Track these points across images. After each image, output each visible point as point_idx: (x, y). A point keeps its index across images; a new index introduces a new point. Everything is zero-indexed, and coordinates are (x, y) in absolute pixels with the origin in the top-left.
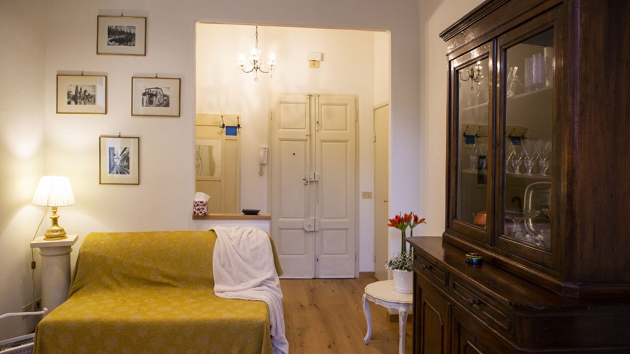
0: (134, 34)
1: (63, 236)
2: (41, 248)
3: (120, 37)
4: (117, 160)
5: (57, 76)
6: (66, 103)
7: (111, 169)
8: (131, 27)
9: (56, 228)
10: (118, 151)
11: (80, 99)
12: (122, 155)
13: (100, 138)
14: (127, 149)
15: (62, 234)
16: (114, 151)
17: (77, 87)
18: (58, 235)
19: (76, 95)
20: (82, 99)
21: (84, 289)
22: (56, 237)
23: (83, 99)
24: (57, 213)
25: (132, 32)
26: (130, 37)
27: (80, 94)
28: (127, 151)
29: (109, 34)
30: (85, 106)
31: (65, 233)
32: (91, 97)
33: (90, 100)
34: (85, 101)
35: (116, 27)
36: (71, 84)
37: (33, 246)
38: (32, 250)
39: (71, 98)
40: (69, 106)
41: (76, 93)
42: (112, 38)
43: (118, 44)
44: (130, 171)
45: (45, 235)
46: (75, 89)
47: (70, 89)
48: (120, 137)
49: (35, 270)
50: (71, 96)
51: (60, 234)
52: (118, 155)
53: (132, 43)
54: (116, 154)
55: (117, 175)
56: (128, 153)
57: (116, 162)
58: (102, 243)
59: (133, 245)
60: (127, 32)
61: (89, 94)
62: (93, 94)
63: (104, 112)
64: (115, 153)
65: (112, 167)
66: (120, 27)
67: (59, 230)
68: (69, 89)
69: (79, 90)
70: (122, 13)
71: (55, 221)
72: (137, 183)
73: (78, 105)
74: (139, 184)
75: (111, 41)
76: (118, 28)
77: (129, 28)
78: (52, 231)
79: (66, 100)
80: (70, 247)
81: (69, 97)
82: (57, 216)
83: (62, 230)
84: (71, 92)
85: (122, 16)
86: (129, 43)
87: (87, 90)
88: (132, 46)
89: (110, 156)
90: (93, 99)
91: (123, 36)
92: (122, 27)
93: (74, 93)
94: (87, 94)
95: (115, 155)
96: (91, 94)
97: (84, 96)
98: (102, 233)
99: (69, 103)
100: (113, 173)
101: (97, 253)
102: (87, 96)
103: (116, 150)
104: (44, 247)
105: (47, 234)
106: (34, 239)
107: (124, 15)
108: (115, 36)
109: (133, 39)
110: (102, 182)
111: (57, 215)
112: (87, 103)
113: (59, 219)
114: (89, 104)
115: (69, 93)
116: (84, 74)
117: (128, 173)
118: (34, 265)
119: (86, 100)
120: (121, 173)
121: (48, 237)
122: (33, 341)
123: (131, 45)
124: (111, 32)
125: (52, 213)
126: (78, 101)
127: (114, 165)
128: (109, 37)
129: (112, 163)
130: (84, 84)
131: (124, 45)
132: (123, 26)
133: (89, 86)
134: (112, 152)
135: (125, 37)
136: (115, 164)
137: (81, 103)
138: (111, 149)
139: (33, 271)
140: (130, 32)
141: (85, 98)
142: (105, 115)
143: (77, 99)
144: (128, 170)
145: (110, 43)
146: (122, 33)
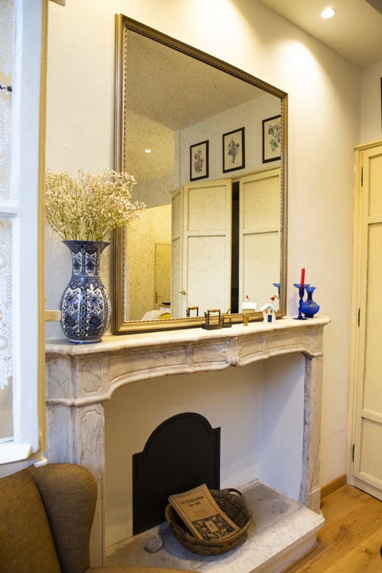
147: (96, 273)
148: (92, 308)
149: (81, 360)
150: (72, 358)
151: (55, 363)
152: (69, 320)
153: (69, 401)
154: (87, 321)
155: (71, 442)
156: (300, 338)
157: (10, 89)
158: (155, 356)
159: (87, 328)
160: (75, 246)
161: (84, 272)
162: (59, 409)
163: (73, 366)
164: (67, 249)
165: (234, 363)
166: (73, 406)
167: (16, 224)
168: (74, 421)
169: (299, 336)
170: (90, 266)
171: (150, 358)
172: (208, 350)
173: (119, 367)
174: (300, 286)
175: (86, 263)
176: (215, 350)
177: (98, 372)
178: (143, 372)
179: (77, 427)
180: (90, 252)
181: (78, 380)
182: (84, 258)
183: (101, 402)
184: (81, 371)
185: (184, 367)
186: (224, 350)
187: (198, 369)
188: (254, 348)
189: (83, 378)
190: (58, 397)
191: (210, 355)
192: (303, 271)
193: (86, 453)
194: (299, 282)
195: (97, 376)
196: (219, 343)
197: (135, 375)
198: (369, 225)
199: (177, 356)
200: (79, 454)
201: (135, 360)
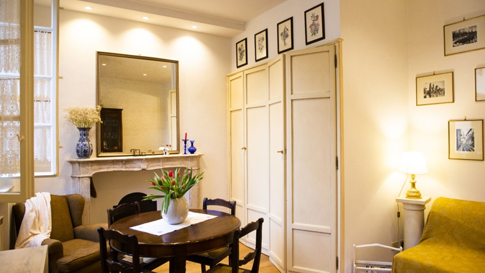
0: (476, 32)
1: (419, 197)
2: (404, 203)
3: (463, 38)
4: (463, 139)
5: (416, 78)
6: (423, 97)
7: (458, 147)
8: (472, 27)
9: (413, 190)
10: (465, 132)
11: (433, 93)
12: (468, 135)
13: (449, 122)
14: (472, 130)
15: (418, 195)
16: (460, 132)
17: (430, 85)
18: (415, 195)
19: (430, 91)
20: (434, 93)
21: (430, 239)
22: (414, 196)
23: (436, 92)
24: (415, 179)
25: (474, 31)
26: (472, 35)
27: (433, 89)
28: (472, 131)
29: (453, 38)
30: (437, 98)
31: (420, 195)
32: (441, 91)
33: (440, 93)
34: (436, 94)
35: (459, 30)
36: (426, 82)
37: (398, 201)
38: (398, 204)
39: (427, 93)
40: (425, 99)
41: (430, 89)
42: (456, 40)
43: (462, 44)
44: (475, 148)
45: (407, 194)
46: (429, 86)
47: (426, 86)
48: (465, 120)
49: (400, 218)
50: (426, 92)
51: (417, 195)
52: (464, 136)
53: (474, 40)
54: (463, 135)
55: (464, 152)
56: (473, 133)
57: (463, 141)
58: (448, 206)
59: (474, 212)
60: (469, 32)
61: (440, 88)
62: (443, 87)
63: (452, 101)
64: (462, 133)
65: (459, 145)
66: (462, 30)
67: (416, 192)
68: (424, 87)
69: (432, 86)
70: (464, 18)
71: (413, 185)
72: (482, 159)
73: (432, 98)
74: (483, 160)
75: (456, 43)
76: (461, 31)
77: (471, 28)
78: (411, 192)
79: (423, 95)
80: (423, 206)
81: (425, 93)
82: (415, 182)
83: (418, 192)
84: (426, 89)
85: (464, 20)
86: (471, 41)
87: (438, 85)
88: (475, 43)
89: (457, 136)
90: (443, 92)
91: (466, 36)
92: (464, 29)
93: (428, 89)
94: (438, 88)
95: (461, 135)
96: (441, 88)
97: (435, 90)
98: (448, 199)
99: (425, 97)
100: (460, 150)
101: (443, 214)
102: (438, 90)
103: (462, 131)
104: (406, 203)
105: (408, 194)
106: (399, 196)
107: (465, 19)
108: (459, 38)
109: (475, 37)
110: (450, 158)
111: (415, 180)
112: (439, 95)
113: (416, 184)
114: (440, 96)
115: (425, 90)
116: (435, 73)
117: (474, 151)
118: (399, 214)
119: (438, 93)
120: (467, 150)
121: (409, 196)
122: (391, 268)
123: (473, 42)
124: (455, 36)
125: (411, 179)
126: (432, 94)
127: (461, 144)
128: (453, 40)
129: (459, 142)
130: (435, 81)
131: (467, 44)
132: (466, 28)
133: (440, 82)
134: (459, 133)
135: (467, 37)
136: (462, 142)
137: (434, 96)
138: (458, 131)
139: (398, 219)
140: (472, 31)
141: (437, 91)
142: (453, 103)
143: (430, 94)
144: (473, 148)
145: (455, 45)
146: (465, 33)
147: (87, 137)
148: (84, 148)
149: (82, 163)
150: (79, 162)
151: (75, 165)
152: (78, 151)
153: (78, 176)
154: (83, 151)
155: (79, 189)
156: (182, 162)
157: (50, 101)
158: (110, 164)
159: (83, 154)
160: (80, 129)
161: (82, 137)
162: (76, 179)
163: (79, 166)
164: (78, 130)
165: (144, 169)
166: (79, 178)
167: (52, 128)
168: (80, 182)
169: (182, 161)
170: (85, 135)
171: (107, 165)
172: (132, 163)
173: (95, 167)
174: (185, 140)
175: (83, 134)
176: (136, 164)
177: (88, 168)
178: (105, 169)
179: (81, 184)
180: (84, 131)
181: (81, 170)
182: (82, 133)
183: (89, 177)
184: (82, 167)
185: (122, 169)
186: (139, 164)
187: (128, 170)
188: (156, 164)
189: (82, 169)
190: (76, 175)
191: (134, 165)
192: (186, 134)
193: (83, 193)
194: (184, 139)
195: (87, 169)
196: (137, 161)
197: (102, 170)
198: (231, 111)
199: (119, 165)
200: (81, 193)
201: (102, 165)
